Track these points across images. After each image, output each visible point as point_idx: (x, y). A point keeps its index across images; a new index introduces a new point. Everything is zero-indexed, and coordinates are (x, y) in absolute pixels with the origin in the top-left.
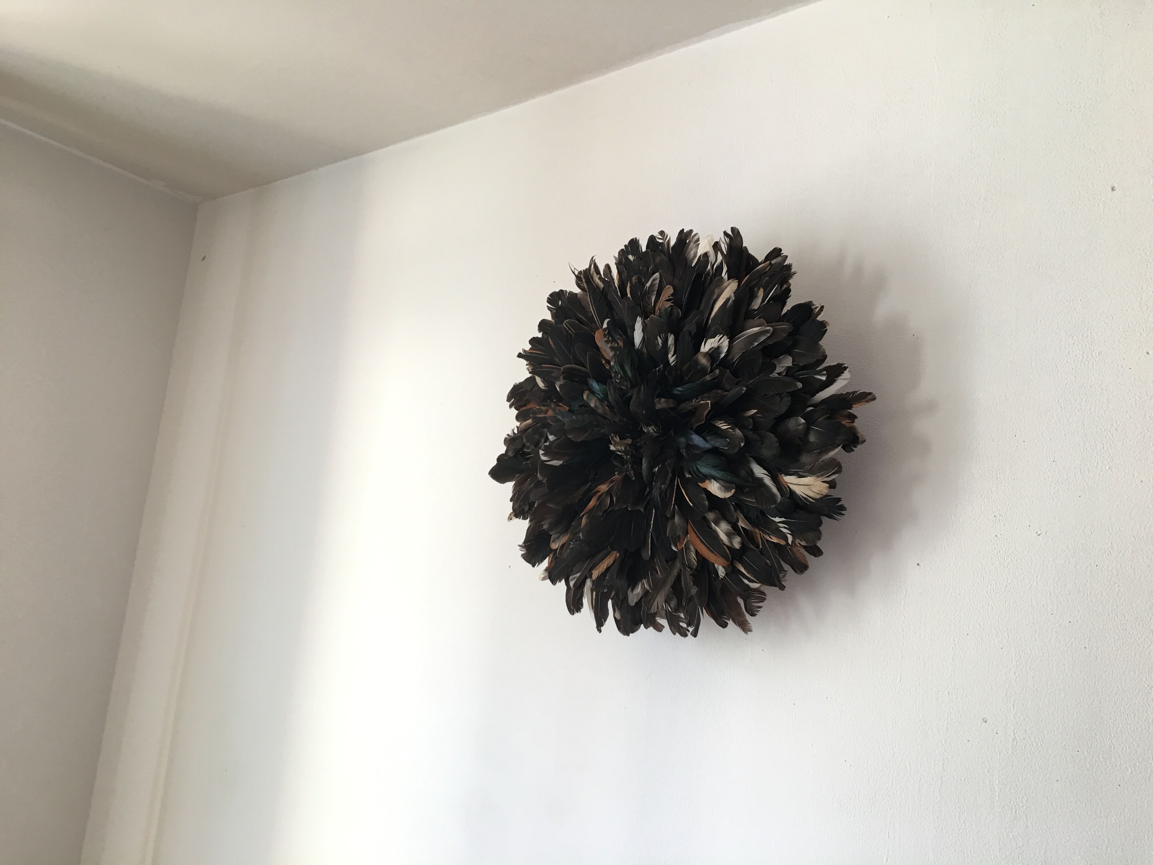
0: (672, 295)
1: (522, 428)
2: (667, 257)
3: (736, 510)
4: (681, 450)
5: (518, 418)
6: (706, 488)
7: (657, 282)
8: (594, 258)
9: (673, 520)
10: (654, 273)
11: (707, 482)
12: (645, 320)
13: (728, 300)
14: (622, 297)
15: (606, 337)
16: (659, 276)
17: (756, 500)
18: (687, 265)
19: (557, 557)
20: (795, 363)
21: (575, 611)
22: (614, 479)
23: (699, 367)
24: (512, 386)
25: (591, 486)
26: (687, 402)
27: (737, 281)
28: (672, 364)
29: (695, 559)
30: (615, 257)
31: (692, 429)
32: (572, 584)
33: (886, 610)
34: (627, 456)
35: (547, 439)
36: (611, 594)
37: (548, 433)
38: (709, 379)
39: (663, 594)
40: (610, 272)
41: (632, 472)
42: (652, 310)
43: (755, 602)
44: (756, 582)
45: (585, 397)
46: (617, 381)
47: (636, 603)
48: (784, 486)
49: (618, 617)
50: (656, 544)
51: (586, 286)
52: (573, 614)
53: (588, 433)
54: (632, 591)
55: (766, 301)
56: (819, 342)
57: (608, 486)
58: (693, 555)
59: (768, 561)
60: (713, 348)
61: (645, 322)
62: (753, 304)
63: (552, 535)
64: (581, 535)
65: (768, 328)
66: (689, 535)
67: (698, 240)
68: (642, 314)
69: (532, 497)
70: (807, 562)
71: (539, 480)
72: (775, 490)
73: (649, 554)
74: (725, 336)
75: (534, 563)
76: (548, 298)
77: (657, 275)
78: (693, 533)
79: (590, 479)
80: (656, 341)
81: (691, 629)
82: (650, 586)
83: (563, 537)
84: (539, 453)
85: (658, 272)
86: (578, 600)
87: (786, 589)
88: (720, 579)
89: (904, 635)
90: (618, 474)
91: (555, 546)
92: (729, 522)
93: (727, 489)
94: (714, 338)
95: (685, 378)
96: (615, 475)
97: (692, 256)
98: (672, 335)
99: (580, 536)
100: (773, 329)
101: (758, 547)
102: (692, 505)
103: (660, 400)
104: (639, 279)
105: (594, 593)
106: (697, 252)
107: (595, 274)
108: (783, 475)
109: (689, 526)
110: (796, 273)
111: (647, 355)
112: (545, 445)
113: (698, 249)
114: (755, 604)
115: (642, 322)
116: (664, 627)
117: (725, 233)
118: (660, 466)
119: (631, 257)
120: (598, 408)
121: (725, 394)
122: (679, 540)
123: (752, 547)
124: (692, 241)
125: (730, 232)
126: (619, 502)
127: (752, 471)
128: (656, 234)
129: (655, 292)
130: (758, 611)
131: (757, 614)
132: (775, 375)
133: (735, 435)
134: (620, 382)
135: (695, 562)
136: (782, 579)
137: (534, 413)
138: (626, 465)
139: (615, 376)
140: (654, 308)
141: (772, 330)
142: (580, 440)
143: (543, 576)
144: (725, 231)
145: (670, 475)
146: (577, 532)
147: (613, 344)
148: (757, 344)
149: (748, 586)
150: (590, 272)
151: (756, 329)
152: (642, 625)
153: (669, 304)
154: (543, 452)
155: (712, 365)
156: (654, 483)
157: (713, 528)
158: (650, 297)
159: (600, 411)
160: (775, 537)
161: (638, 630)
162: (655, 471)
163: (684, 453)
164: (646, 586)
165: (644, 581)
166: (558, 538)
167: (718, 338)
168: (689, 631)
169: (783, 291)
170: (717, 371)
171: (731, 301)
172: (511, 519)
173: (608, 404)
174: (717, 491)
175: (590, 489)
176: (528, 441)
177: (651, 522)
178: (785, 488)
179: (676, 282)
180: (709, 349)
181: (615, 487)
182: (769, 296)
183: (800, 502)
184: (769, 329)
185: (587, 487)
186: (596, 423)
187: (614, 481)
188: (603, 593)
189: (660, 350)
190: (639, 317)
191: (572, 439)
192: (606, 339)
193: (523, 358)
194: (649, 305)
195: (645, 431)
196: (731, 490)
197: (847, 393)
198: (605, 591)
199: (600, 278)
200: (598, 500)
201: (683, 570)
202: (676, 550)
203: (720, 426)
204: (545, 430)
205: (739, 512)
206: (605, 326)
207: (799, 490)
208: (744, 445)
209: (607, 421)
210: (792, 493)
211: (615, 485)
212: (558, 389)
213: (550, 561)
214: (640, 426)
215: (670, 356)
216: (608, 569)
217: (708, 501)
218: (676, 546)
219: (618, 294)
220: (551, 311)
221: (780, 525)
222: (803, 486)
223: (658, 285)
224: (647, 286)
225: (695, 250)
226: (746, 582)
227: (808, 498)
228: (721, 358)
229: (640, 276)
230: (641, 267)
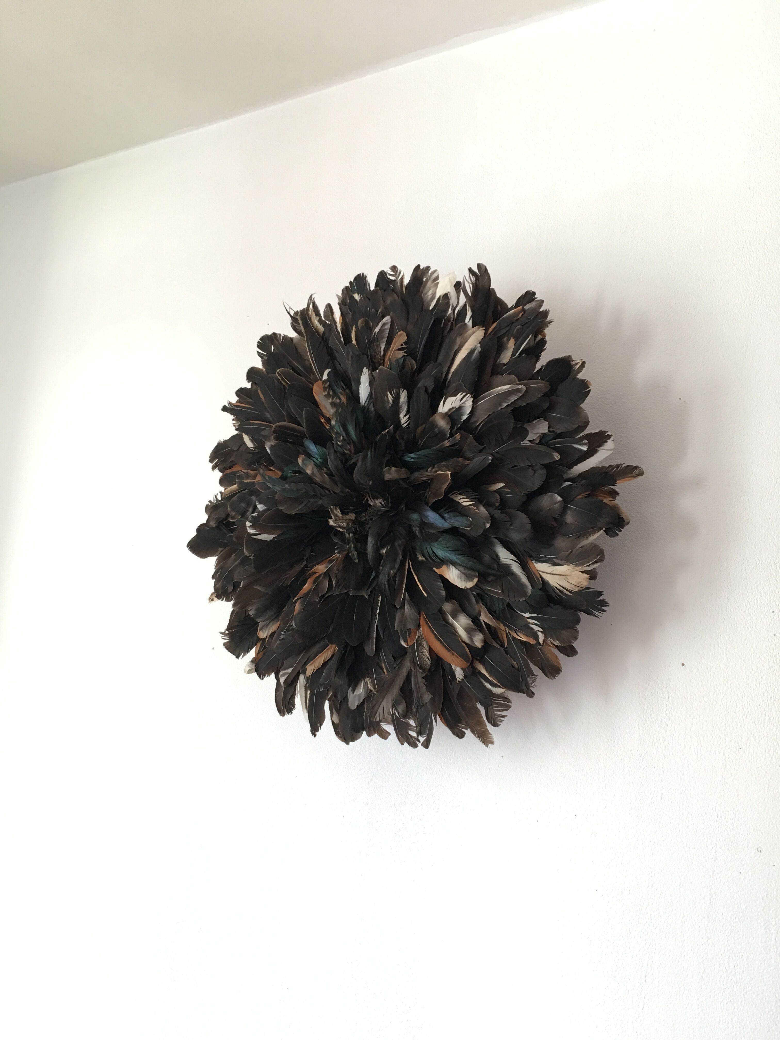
0: (406, 343)
1: (227, 495)
2: (400, 297)
3: (477, 602)
4: (414, 528)
5: (222, 482)
6: (442, 575)
7: (388, 326)
8: (313, 297)
9: (402, 611)
10: (383, 317)
11: (444, 567)
12: (373, 372)
13: (472, 351)
14: (346, 344)
15: (327, 391)
16: (390, 320)
17: (503, 590)
18: (424, 308)
19: (265, 647)
20: (551, 430)
21: (286, 712)
22: (333, 559)
23: (436, 429)
24: (215, 445)
25: (306, 566)
26: (422, 471)
27: (484, 328)
28: (404, 426)
29: (428, 658)
30: (338, 296)
31: (427, 504)
32: (282, 680)
33: (645, 716)
34: (349, 534)
35: (255, 508)
36: (328, 694)
37: (257, 501)
38: (448, 445)
39: (390, 699)
40: (332, 313)
41: (355, 553)
42: (381, 360)
43: (498, 710)
44: (500, 687)
45: (300, 461)
46: (339, 443)
47: (358, 706)
48: (535, 575)
49: (336, 720)
50: (382, 637)
51: (303, 329)
52: (283, 715)
53: (303, 505)
54: (353, 692)
55: (518, 354)
56: (581, 406)
57: (327, 567)
58: (426, 652)
59: (515, 663)
60: (453, 408)
61: (373, 376)
62: (502, 356)
63: (259, 623)
64: (293, 623)
65: (520, 386)
66: (421, 629)
67: (437, 278)
68: (370, 364)
69: (236, 578)
70: (560, 664)
71: (246, 556)
72: (524, 579)
73: (373, 649)
74: (469, 395)
75: (238, 654)
76: (259, 342)
77: (387, 319)
78: (426, 627)
79: (305, 559)
80: (386, 397)
81: (422, 739)
82: (375, 688)
83: (273, 624)
84: (245, 524)
85: (389, 315)
86: (290, 699)
87: (535, 696)
88: (458, 682)
89: (665, 746)
90: (338, 553)
91: (263, 635)
92: (469, 615)
93: (468, 578)
94: (456, 396)
95: (419, 443)
96: (336, 553)
97: (430, 297)
98: (405, 390)
99: (293, 625)
100: (526, 387)
101: (502, 646)
102: (426, 595)
103: (390, 469)
104: (366, 323)
105: (308, 692)
106: (435, 293)
107: (314, 315)
108: (533, 562)
109: (422, 617)
110: (553, 322)
111: (374, 413)
112: (252, 516)
113: (437, 288)
114: (498, 713)
115: (369, 374)
116: (390, 734)
117: (471, 271)
118: (389, 548)
119: (357, 297)
120: (316, 476)
121: (466, 463)
122: (409, 635)
123: (495, 645)
124: (430, 279)
125: (475, 269)
126: (339, 586)
127: (497, 556)
128: (387, 269)
129: (385, 340)
130: (502, 721)
131: (500, 725)
132: (526, 442)
133: (478, 513)
134: (342, 445)
135: (428, 661)
136: (530, 685)
137: (240, 477)
138: (348, 544)
139: (336, 437)
140: (383, 358)
141: (525, 389)
142: (293, 512)
143: (249, 669)
144: (470, 268)
145: (400, 557)
146: (289, 620)
147: (335, 399)
148: (506, 404)
149: (490, 691)
150: (308, 313)
151: (505, 388)
152: (364, 732)
153: (402, 353)
154: (251, 524)
155: (452, 428)
156: (381, 568)
157: (451, 622)
158: (379, 345)
159: (318, 479)
160: (524, 634)
161: (359, 738)
162: (383, 553)
163: (417, 532)
164: (370, 687)
165: (368, 680)
166: (267, 625)
167: (459, 396)
168: (419, 741)
169: (537, 342)
170: (458, 436)
171: (476, 352)
172: (212, 600)
173: (328, 472)
174: (456, 579)
175: (303, 571)
176: (233, 510)
177: (377, 611)
178: (537, 578)
179: (410, 327)
180: (449, 409)
181: (335, 568)
182: (522, 348)
183: (554, 594)
184: (521, 388)
185: (302, 566)
186: (313, 493)
187: (334, 560)
188: (319, 692)
189: (390, 408)
190: (365, 368)
191: (284, 511)
192: (326, 393)
193: (228, 412)
194: (377, 354)
195: (372, 504)
196: (474, 579)
197: (610, 466)
198: (321, 690)
199: (320, 321)
200: (315, 582)
201: (413, 670)
202: (405, 646)
203: (461, 501)
204: (253, 498)
205: (481, 604)
206: (325, 377)
207: (553, 581)
208: (490, 525)
209: (327, 491)
210: (545, 583)
211: (334, 566)
212: (269, 451)
213: (257, 651)
214: (366, 499)
215: (401, 416)
216: (325, 664)
217: (445, 590)
218: (406, 641)
219: (342, 341)
220: (262, 357)
221: (530, 621)
222: (559, 576)
223: (388, 330)
224: (375, 332)
225: (433, 290)
226: (488, 685)
227: (564, 589)
228: (462, 420)
229: (367, 319)
230: (368, 309)
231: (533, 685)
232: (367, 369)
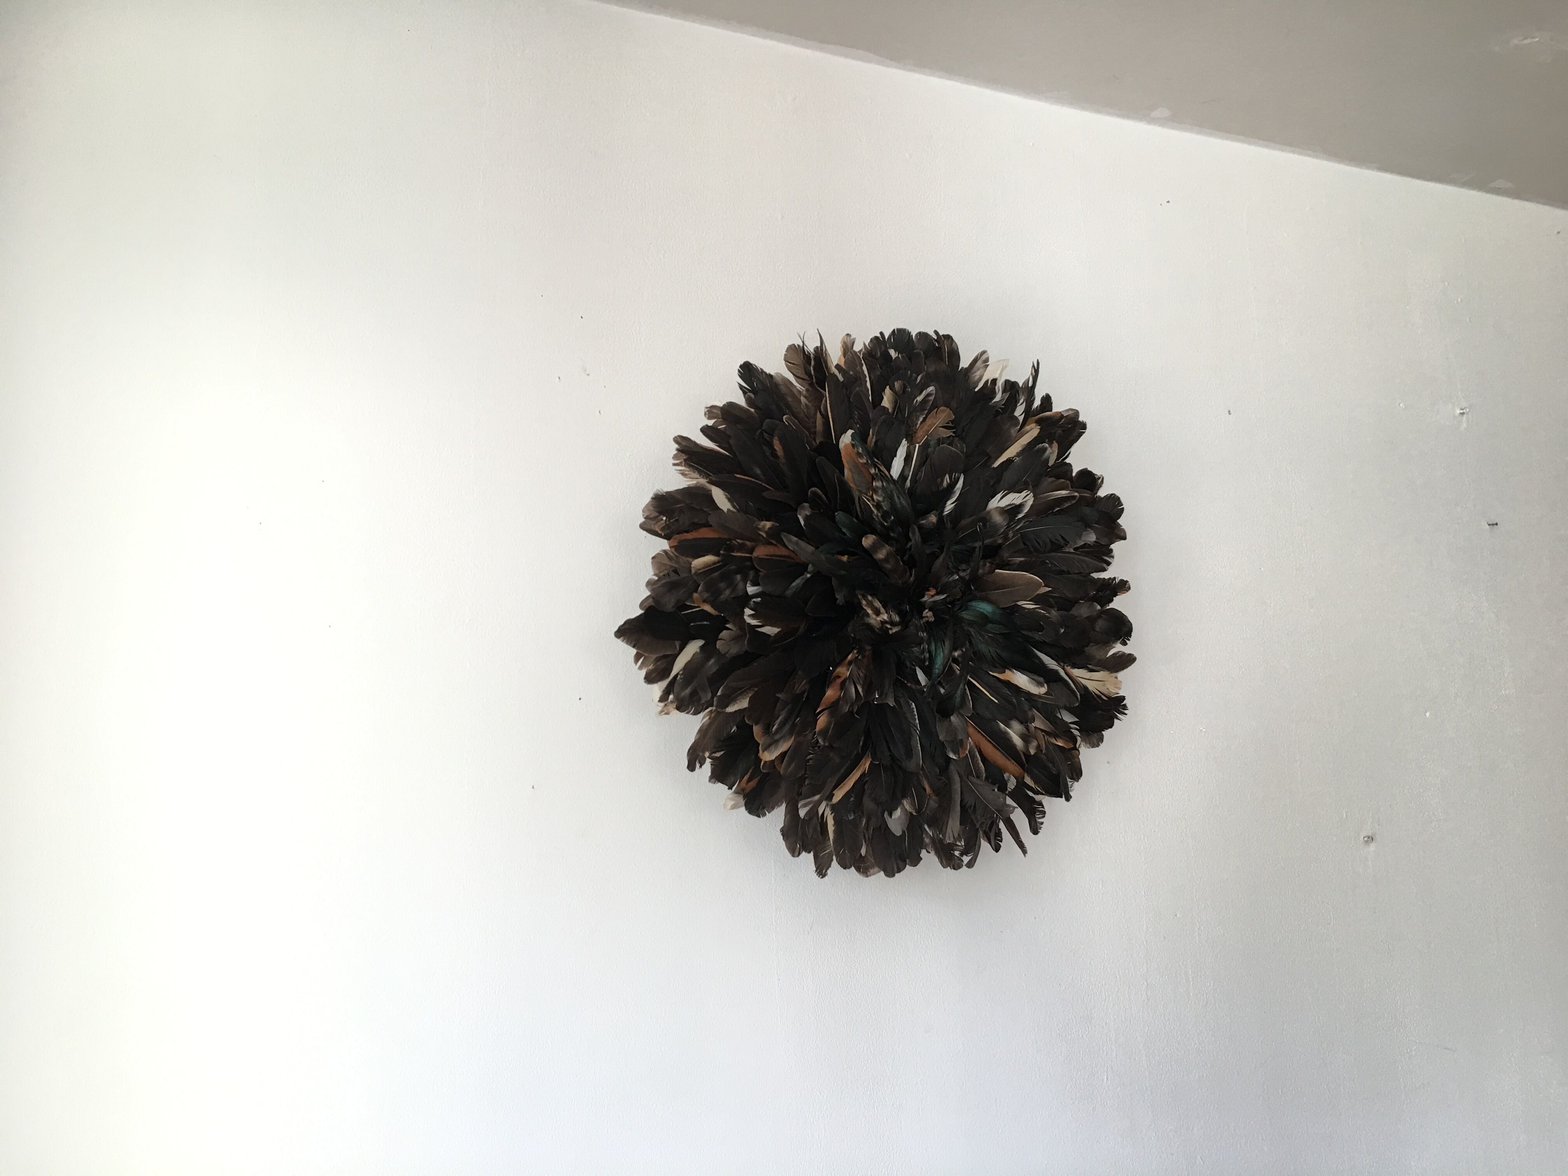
0: (952, 422)
1: (700, 569)
3: (1030, 708)
6: (1008, 681)
7: (932, 398)
9: (949, 719)
10: (925, 386)
11: (1009, 671)
12: (910, 446)
14: (875, 405)
15: (863, 458)
16: (934, 392)
18: (968, 389)
22: (851, 659)
23: (988, 523)
24: (653, 495)
27: (1039, 427)
28: (946, 515)
29: (982, 768)
30: (865, 344)
32: (799, 812)
35: (745, 590)
36: (860, 822)
37: (745, 582)
38: (1000, 541)
42: (914, 432)
43: (1039, 818)
44: (1041, 794)
46: (885, 524)
47: (903, 832)
48: (1077, 681)
49: (864, 852)
50: (926, 750)
55: (1062, 459)
57: (848, 670)
60: (1013, 504)
65: (1076, 494)
66: (972, 738)
67: (987, 360)
68: (909, 436)
72: (1073, 685)
73: (918, 764)
74: (1031, 494)
76: (739, 369)
77: (931, 388)
78: (978, 736)
80: (939, 479)
82: (914, 809)
83: (784, 742)
84: (743, 612)
85: (934, 386)
87: (1072, 799)
88: (1010, 792)
91: (769, 757)
92: (1021, 722)
93: (1040, 684)
94: (1020, 493)
96: (853, 653)
97: (977, 377)
98: (961, 475)
100: (1080, 495)
101: (1041, 752)
102: (996, 701)
104: (905, 387)
105: (832, 823)
106: (983, 375)
107: (828, 358)
108: (1069, 667)
109: (970, 727)
112: (754, 602)
113: (985, 371)
114: (1037, 821)
115: (906, 447)
118: (964, 650)
119: (892, 352)
122: (960, 746)
124: (979, 359)
127: (1042, 661)
128: (929, 331)
129: (927, 412)
130: (1040, 829)
131: (1041, 832)
135: (982, 770)
136: (1070, 789)
139: (882, 517)
140: (917, 431)
141: (1079, 497)
143: (734, 803)
148: (1058, 509)
149: (1033, 799)
151: (1062, 492)
153: (949, 433)
154: (752, 612)
155: (1008, 526)
157: (1003, 730)
158: (919, 416)
160: (1065, 740)
164: (907, 808)
165: (905, 802)
167: (1024, 494)
168: (964, 862)
170: (1010, 534)
171: (1047, 453)
172: (667, 713)
174: (1027, 684)
177: (915, 721)
178: (1078, 683)
179: (955, 405)
180: (1007, 504)
181: (858, 672)
182: (1066, 455)
183: (1092, 699)
184: (1076, 496)
187: (853, 662)
188: (848, 821)
192: (864, 461)
194: (913, 426)
196: (1043, 684)
198: (850, 819)
200: (841, 689)
202: (955, 758)
204: (742, 577)
205: (1035, 711)
206: (849, 439)
207: (1092, 686)
210: (1083, 688)
211: (855, 669)
212: (802, 523)
215: (949, 502)
218: (955, 753)
219: (869, 399)
220: (744, 393)
221: (1072, 726)
222: (1098, 682)
223: (931, 402)
224: (917, 401)
225: (981, 372)
226: (1030, 794)
227: (1101, 695)
228: (1017, 518)
229: (905, 382)
230: (909, 372)
231: (1072, 788)
232: (906, 440)
